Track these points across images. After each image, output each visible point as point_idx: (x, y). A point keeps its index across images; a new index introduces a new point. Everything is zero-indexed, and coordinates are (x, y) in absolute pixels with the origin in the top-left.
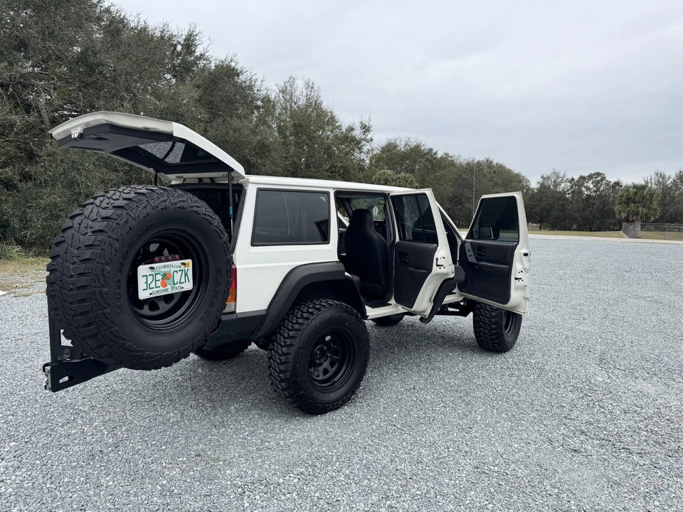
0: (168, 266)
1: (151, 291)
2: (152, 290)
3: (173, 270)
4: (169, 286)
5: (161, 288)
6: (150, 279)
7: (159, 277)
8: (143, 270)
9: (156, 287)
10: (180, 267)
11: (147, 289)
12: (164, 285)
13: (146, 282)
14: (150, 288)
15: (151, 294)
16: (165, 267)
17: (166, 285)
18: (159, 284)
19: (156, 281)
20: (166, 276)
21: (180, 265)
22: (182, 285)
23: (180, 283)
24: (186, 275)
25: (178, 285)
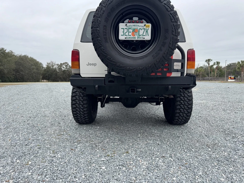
0: (136, 26)
1: (126, 37)
2: (127, 36)
3: (139, 28)
4: (136, 36)
5: (132, 36)
6: (126, 31)
7: (131, 31)
8: (121, 25)
9: (129, 35)
10: (143, 27)
11: (123, 35)
12: (133, 35)
13: (123, 32)
14: (125, 35)
15: (125, 38)
16: (134, 26)
17: (135, 35)
18: (130, 34)
19: (129, 32)
20: (135, 31)
21: (143, 26)
22: (144, 37)
23: (143, 35)
24: (147, 32)
25: (142, 36)
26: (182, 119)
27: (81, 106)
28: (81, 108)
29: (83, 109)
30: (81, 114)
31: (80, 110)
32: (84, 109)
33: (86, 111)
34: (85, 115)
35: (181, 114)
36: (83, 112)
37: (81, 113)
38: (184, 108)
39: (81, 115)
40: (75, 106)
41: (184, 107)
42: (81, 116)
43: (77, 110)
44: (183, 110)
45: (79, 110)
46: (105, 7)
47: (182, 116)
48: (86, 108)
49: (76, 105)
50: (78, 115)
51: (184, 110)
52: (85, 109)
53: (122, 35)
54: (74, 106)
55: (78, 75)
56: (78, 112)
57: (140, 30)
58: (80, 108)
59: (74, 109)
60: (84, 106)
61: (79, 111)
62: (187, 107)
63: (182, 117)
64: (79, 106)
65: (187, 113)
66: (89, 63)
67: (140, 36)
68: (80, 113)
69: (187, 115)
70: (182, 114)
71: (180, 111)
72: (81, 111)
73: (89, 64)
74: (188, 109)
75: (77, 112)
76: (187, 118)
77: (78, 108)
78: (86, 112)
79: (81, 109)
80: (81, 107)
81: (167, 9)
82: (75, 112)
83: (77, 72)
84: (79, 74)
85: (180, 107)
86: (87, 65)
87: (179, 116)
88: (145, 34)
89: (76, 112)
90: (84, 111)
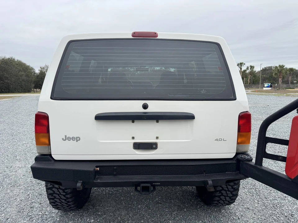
26: (223, 203)
27: (61, 191)
28: (62, 195)
29: (64, 196)
30: (62, 202)
31: (60, 197)
32: (66, 196)
33: (71, 198)
34: (69, 204)
35: (222, 197)
36: (65, 200)
37: (63, 201)
38: (226, 189)
39: (62, 203)
40: (52, 192)
41: (227, 188)
42: (63, 204)
43: (55, 197)
44: (226, 192)
45: (59, 198)
47: (224, 200)
48: (70, 193)
49: (53, 189)
50: (58, 203)
51: (227, 192)
52: (68, 196)
54: (50, 192)
55: (48, 157)
56: (58, 200)
58: (60, 194)
59: (50, 196)
60: (66, 191)
61: (59, 199)
62: (232, 188)
63: (224, 201)
64: (58, 191)
65: (232, 197)
66: (66, 136)
68: (60, 201)
69: (232, 198)
70: (224, 197)
71: (220, 194)
72: (63, 199)
73: (66, 138)
74: (233, 191)
75: (55, 199)
76: (231, 201)
77: (57, 194)
78: (70, 200)
79: (62, 196)
80: (62, 193)
82: (52, 200)
83: (45, 152)
84: (50, 155)
85: (221, 188)
86: (63, 139)
87: (219, 200)
89: (55, 200)
90: (68, 198)
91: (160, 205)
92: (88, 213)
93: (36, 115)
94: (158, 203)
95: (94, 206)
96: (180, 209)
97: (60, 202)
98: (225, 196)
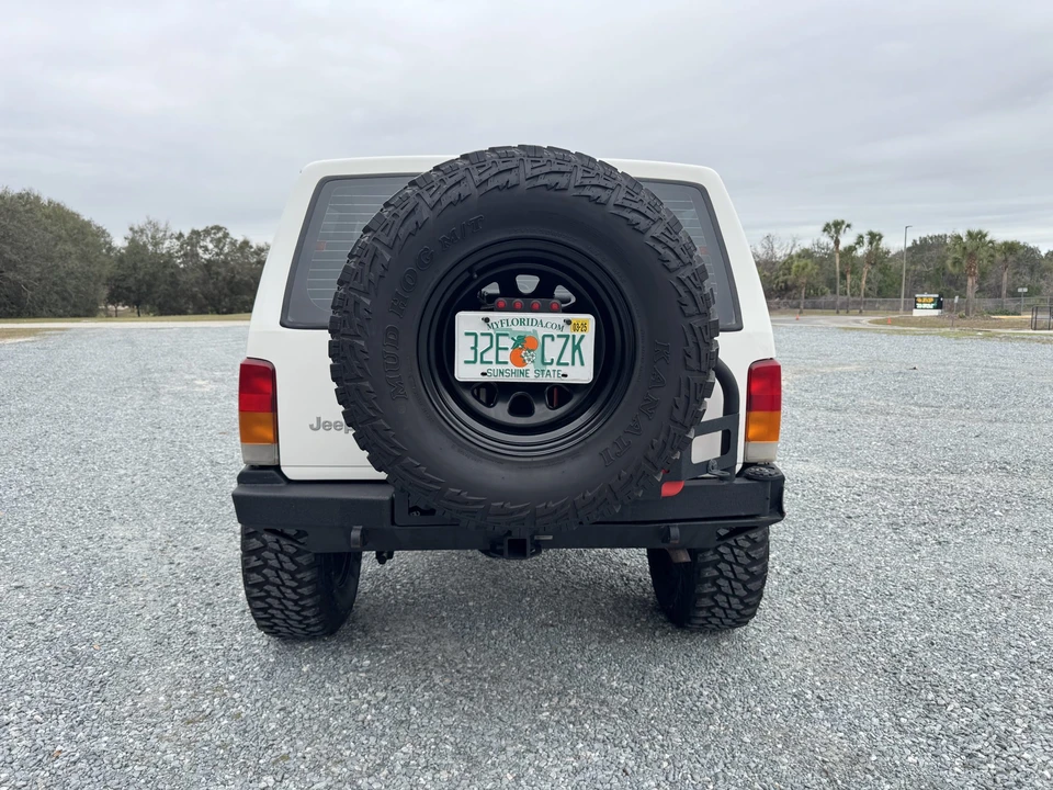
0: (531, 322)
1: (485, 368)
2: (489, 366)
3: (541, 332)
4: (530, 366)
5: (511, 366)
6: (484, 343)
7: (507, 342)
8: (466, 321)
9: (498, 362)
10: (561, 328)
11: (474, 362)
12: (518, 360)
13: (475, 348)
14: (482, 362)
15: (484, 374)
16: (521, 322)
17: (524, 363)
18: (505, 356)
19: (498, 349)
20: (523, 344)
21: (562, 323)
22: (564, 370)
23: (559, 363)
24: (576, 347)
25: (554, 367)
26: (724, 616)
27: (285, 576)
28: (288, 587)
29: (294, 590)
30: (287, 609)
31: (283, 593)
32: (299, 591)
33: (310, 596)
34: (304, 613)
35: (721, 599)
36: (296, 602)
37: (290, 604)
38: (731, 575)
39: (287, 612)
40: (261, 579)
41: (733, 571)
42: (287, 616)
43: (269, 595)
44: (730, 584)
45: (279, 595)
46: (390, 248)
47: (726, 605)
48: (309, 583)
49: (265, 571)
50: (274, 612)
51: (733, 583)
52: (305, 591)
53: (466, 362)
54: (256, 578)
55: (273, 472)
56: (275, 603)
57: (548, 340)
58: (283, 585)
59: (255, 590)
60: (299, 576)
61: (279, 599)
62: (747, 572)
63: (724, 609)
64: (278, 576)
65: (746, 597)
66: (319, 419)
67: (545, 364)
68: (282, 603)
69: (746, 601)
70: (724, 598)
71: (714, 589)
72: (289, 599)
73: (320, 425)
74: (749, 581)
75: (269, 600)
76: (743, 612)
77: (274, 584)
78: (309, 602)
79: (289, 591)
80: (288, 583)
81: (664, 262)
82: (258, 602)
83: (265, 459)
84: (278, 468)
85: (716, 573)
86: (311, 426)
87: (713, 607)
88: (567, 358)
89: (267, 603)
90: (302, 597)
91: (551, 629)
92: (351, 645)
93: (243, 367)
94: (547, 625)
95: (365, 630)
96: (606, 638)
97: (281, 607)
98: (727, 595)
